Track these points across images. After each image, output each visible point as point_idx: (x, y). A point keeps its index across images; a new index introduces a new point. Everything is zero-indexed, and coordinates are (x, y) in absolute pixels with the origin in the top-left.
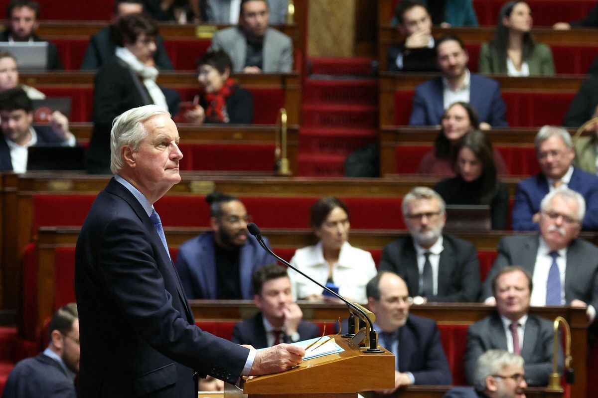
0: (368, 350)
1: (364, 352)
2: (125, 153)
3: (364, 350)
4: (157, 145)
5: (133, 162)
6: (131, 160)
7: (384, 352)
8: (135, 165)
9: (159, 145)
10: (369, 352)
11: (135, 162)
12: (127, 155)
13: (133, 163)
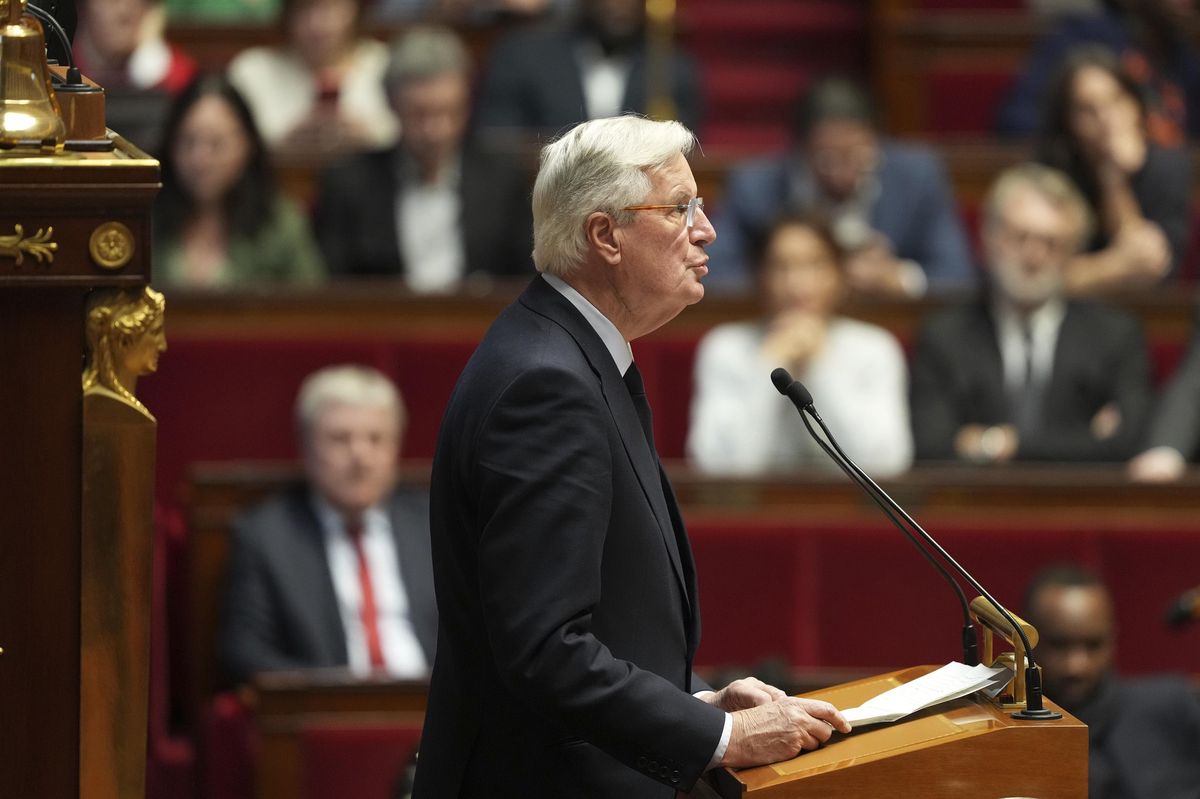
0: (1022, 713)
1: (1015, 718)
2: (595, 231)
3: (1014, 712)
4: (669, 212)
5: (615, 250)
6: (609, 246)
7: (1060, 717)
8: (618, 257)
9: (672, 211)
10: (1025, 716)
11: (621, 251)
12: (599, 235)
13: (613, 254)
